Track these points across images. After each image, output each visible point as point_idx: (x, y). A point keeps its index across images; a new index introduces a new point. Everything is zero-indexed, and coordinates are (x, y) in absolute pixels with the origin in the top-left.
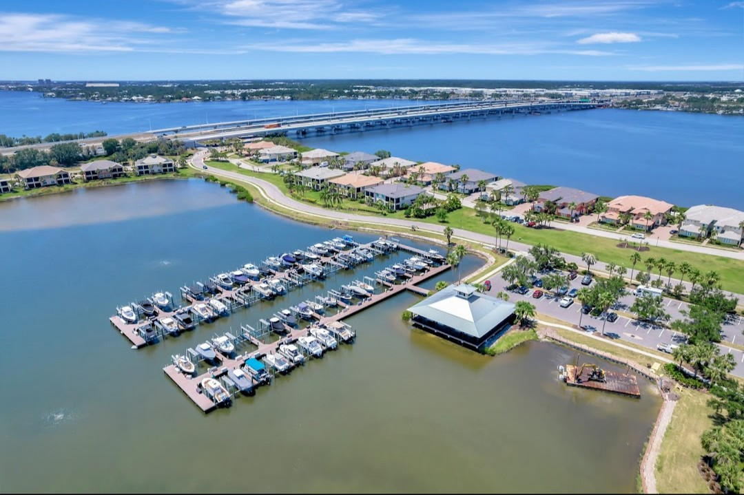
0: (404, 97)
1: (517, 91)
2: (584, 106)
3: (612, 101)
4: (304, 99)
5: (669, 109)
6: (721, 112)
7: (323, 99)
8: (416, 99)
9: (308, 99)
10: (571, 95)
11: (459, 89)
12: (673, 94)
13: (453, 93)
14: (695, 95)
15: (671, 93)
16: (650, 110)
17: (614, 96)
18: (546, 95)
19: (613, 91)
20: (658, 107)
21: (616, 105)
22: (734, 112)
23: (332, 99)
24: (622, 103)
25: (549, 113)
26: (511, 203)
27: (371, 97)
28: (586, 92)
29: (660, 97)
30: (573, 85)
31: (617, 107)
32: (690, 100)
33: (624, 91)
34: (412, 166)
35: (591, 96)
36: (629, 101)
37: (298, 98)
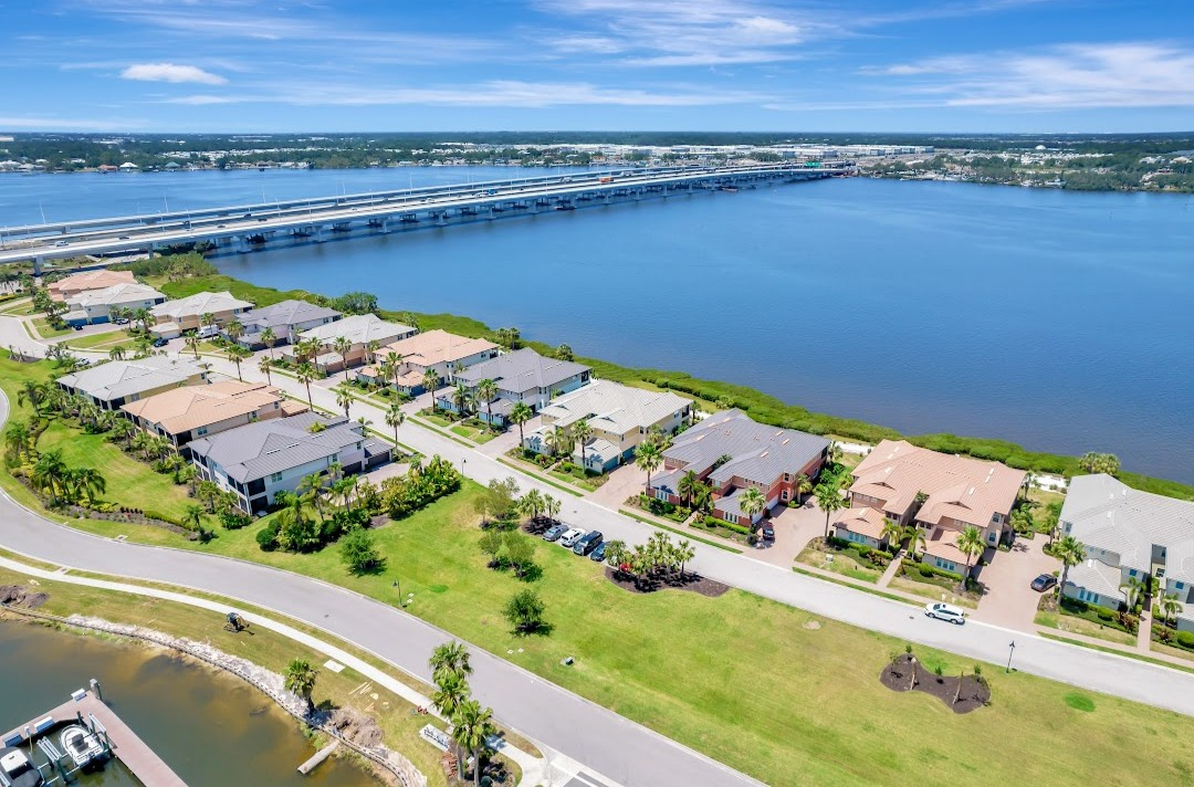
0: (513, 162)
1: (707, 149)
2: (813, 173)
3: (858, 164)
4: (334, 168)
5: (947, 179)
6: (1027, 183)
7: (368, 167)
8: (532, 166)
9: (342, 166)
10: (793, 156)
11: (612, 147)
12: (951, 153)
13: (599, 154)
14: (981, 155)
15: (946, 150)
16: (917, 180)
17: (861, 155)
18: (753, 156)
19: (859, 148)
20: (930, 175)
21: (863, 172)
22: (1047, 183)
23: (385, 167)
24: (873, 169)
25: (753, 188)
26: (598, 467)
27: (455, 162)
28: (816, 150)
29: (930, 157)
30: (797, 138)
31: (866, 175)
32: (976, 163)
33: (876, 147)
34: (400, 338)
35: (824, 157)
36: (885, 164)
37: (322, 165)
